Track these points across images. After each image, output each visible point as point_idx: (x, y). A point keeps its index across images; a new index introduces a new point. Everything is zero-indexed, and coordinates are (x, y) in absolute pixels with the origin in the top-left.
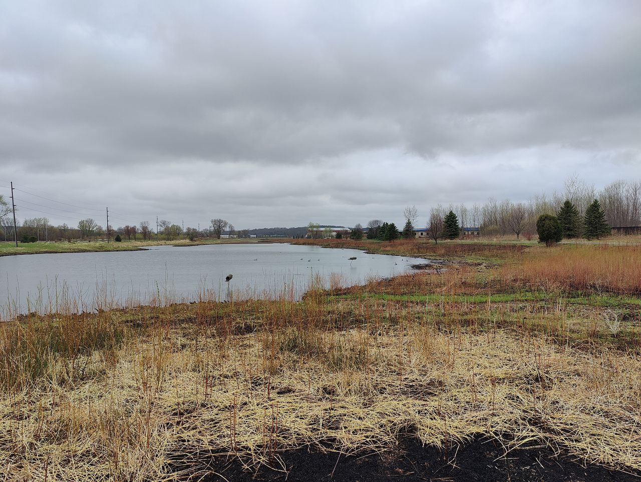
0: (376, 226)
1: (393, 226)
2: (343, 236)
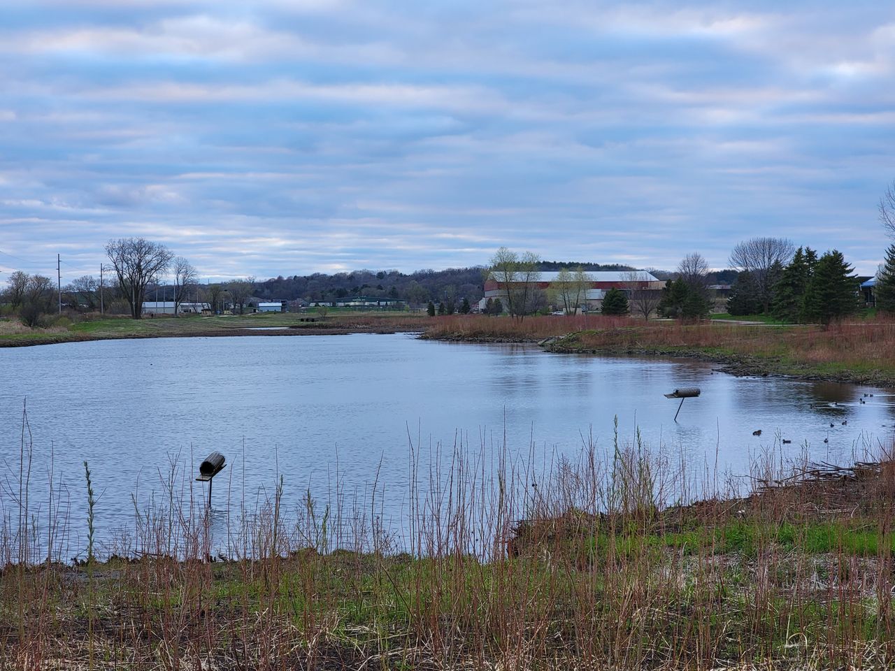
0: (762, 264)
1: (835, 263)
2: (630, 301)
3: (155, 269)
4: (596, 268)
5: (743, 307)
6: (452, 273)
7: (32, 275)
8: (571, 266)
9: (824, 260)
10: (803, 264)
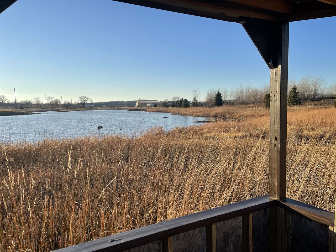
0: (176, 100)
2: (157, 105)
3: (87, 100)
4: (153, 101)
5: (173, 106)
6: (131, 101)
7: (67, 101)
8: (149, 100)
9: (184, 100)
10: (182, 100)
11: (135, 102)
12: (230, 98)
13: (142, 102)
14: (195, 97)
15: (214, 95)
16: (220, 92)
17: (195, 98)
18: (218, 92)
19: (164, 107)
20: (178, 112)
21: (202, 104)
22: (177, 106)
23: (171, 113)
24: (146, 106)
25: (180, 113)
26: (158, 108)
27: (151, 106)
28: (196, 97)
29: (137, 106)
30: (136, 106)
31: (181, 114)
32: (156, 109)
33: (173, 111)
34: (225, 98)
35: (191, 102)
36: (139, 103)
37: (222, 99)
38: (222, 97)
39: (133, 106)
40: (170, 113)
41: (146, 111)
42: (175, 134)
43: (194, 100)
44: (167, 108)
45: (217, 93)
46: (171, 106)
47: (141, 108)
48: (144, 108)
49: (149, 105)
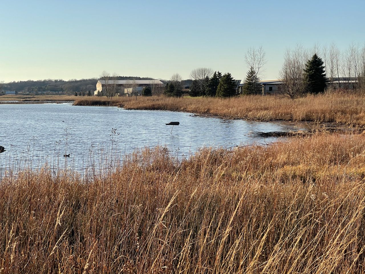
0: (202, 77)
2: (153, 91)
5: (195, 94)
8: (130, 78)
9: (224, 76)
10: (217, 78)
11: (94, 82)
12: (347, 72)
13: (111, 82)
14: (252, 68)
15: (303, 62)
16: (320, 56)
17: (252, 73)
18: (315, 57)
19: (170, 96)
20: (209, 110)
21: (271, 89)
22: (203, 94)
23: (188, 111)
24: (123, 94)
25: (211, 111)
26: (155, 97)
27: (135, 93)
28: (256, 70)
29: (99, 94)
30: (96, 93)
31: (216, 115)
32: (147, 100)
33: (193, 107)
34: (332, 71)
35: (242, 83)
36: (103, 86)
37: (325, 75)
38: (324, 69)
39: (88, 92)
40: (185, 110)
41: (121, 106)
42: (199, 168)
43: (249, 77)
44: (178, 99)
45: (310, 58)
46: (187, 92)
47: (110, 99)
48: (116, 98)
49: (130, 90)
